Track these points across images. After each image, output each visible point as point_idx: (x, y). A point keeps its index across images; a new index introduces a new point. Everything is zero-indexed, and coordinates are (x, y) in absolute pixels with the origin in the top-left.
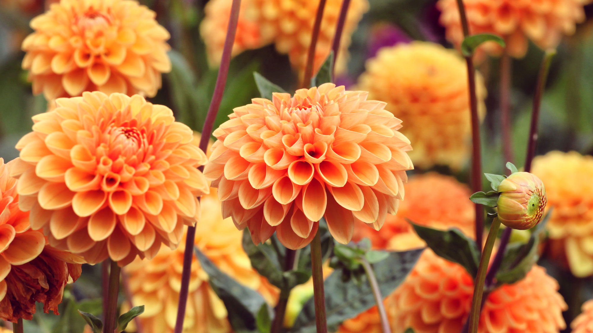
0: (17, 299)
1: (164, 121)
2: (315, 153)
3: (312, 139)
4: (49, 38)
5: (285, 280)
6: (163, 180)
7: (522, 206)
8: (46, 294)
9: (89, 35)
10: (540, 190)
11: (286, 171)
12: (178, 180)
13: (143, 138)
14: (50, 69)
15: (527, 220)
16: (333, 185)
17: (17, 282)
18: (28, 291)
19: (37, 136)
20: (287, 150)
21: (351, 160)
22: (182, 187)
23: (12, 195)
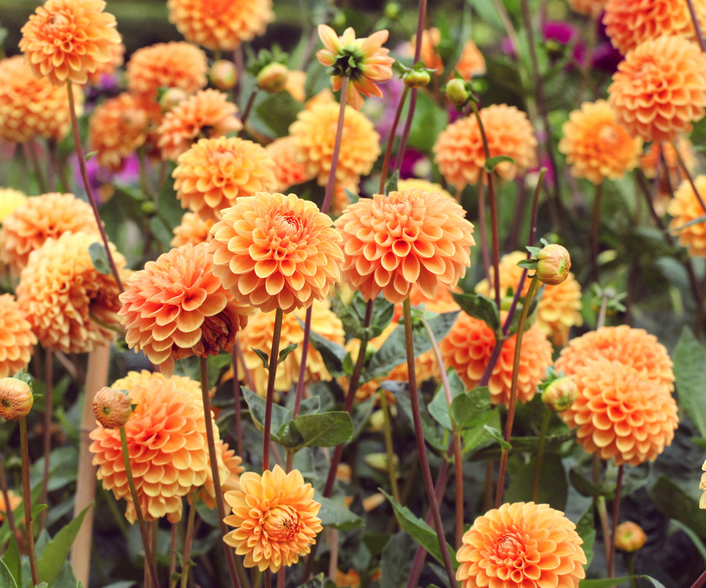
0: (207, 341)
1: (313, 211)
2: (410, 234)
3: (407, 224)
4: (193, 168)
5: (367, 334)
6: (316, 251)
7: (555, 268)
8: (226, 337)
9: (223, 164)
10: (566, 257)
11: (390, 247)
12: (326, 252)
13: (300, 223)
14: (196, 189)
15: (558, 278)
16: (423, 256)
17: (207, 329)
18: (214, 335)
19: (225, 224)
20: (391, 233)
21: (436, 238)
22: (328, 257)
23: (202, 268)
